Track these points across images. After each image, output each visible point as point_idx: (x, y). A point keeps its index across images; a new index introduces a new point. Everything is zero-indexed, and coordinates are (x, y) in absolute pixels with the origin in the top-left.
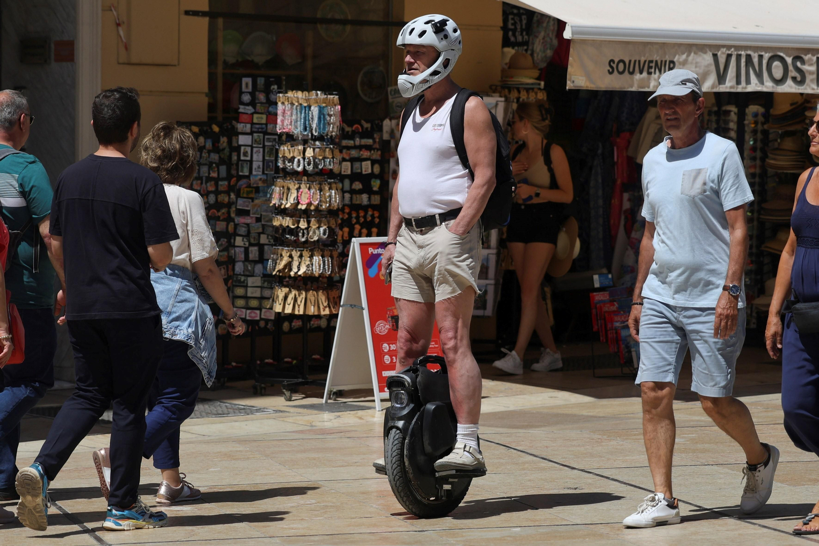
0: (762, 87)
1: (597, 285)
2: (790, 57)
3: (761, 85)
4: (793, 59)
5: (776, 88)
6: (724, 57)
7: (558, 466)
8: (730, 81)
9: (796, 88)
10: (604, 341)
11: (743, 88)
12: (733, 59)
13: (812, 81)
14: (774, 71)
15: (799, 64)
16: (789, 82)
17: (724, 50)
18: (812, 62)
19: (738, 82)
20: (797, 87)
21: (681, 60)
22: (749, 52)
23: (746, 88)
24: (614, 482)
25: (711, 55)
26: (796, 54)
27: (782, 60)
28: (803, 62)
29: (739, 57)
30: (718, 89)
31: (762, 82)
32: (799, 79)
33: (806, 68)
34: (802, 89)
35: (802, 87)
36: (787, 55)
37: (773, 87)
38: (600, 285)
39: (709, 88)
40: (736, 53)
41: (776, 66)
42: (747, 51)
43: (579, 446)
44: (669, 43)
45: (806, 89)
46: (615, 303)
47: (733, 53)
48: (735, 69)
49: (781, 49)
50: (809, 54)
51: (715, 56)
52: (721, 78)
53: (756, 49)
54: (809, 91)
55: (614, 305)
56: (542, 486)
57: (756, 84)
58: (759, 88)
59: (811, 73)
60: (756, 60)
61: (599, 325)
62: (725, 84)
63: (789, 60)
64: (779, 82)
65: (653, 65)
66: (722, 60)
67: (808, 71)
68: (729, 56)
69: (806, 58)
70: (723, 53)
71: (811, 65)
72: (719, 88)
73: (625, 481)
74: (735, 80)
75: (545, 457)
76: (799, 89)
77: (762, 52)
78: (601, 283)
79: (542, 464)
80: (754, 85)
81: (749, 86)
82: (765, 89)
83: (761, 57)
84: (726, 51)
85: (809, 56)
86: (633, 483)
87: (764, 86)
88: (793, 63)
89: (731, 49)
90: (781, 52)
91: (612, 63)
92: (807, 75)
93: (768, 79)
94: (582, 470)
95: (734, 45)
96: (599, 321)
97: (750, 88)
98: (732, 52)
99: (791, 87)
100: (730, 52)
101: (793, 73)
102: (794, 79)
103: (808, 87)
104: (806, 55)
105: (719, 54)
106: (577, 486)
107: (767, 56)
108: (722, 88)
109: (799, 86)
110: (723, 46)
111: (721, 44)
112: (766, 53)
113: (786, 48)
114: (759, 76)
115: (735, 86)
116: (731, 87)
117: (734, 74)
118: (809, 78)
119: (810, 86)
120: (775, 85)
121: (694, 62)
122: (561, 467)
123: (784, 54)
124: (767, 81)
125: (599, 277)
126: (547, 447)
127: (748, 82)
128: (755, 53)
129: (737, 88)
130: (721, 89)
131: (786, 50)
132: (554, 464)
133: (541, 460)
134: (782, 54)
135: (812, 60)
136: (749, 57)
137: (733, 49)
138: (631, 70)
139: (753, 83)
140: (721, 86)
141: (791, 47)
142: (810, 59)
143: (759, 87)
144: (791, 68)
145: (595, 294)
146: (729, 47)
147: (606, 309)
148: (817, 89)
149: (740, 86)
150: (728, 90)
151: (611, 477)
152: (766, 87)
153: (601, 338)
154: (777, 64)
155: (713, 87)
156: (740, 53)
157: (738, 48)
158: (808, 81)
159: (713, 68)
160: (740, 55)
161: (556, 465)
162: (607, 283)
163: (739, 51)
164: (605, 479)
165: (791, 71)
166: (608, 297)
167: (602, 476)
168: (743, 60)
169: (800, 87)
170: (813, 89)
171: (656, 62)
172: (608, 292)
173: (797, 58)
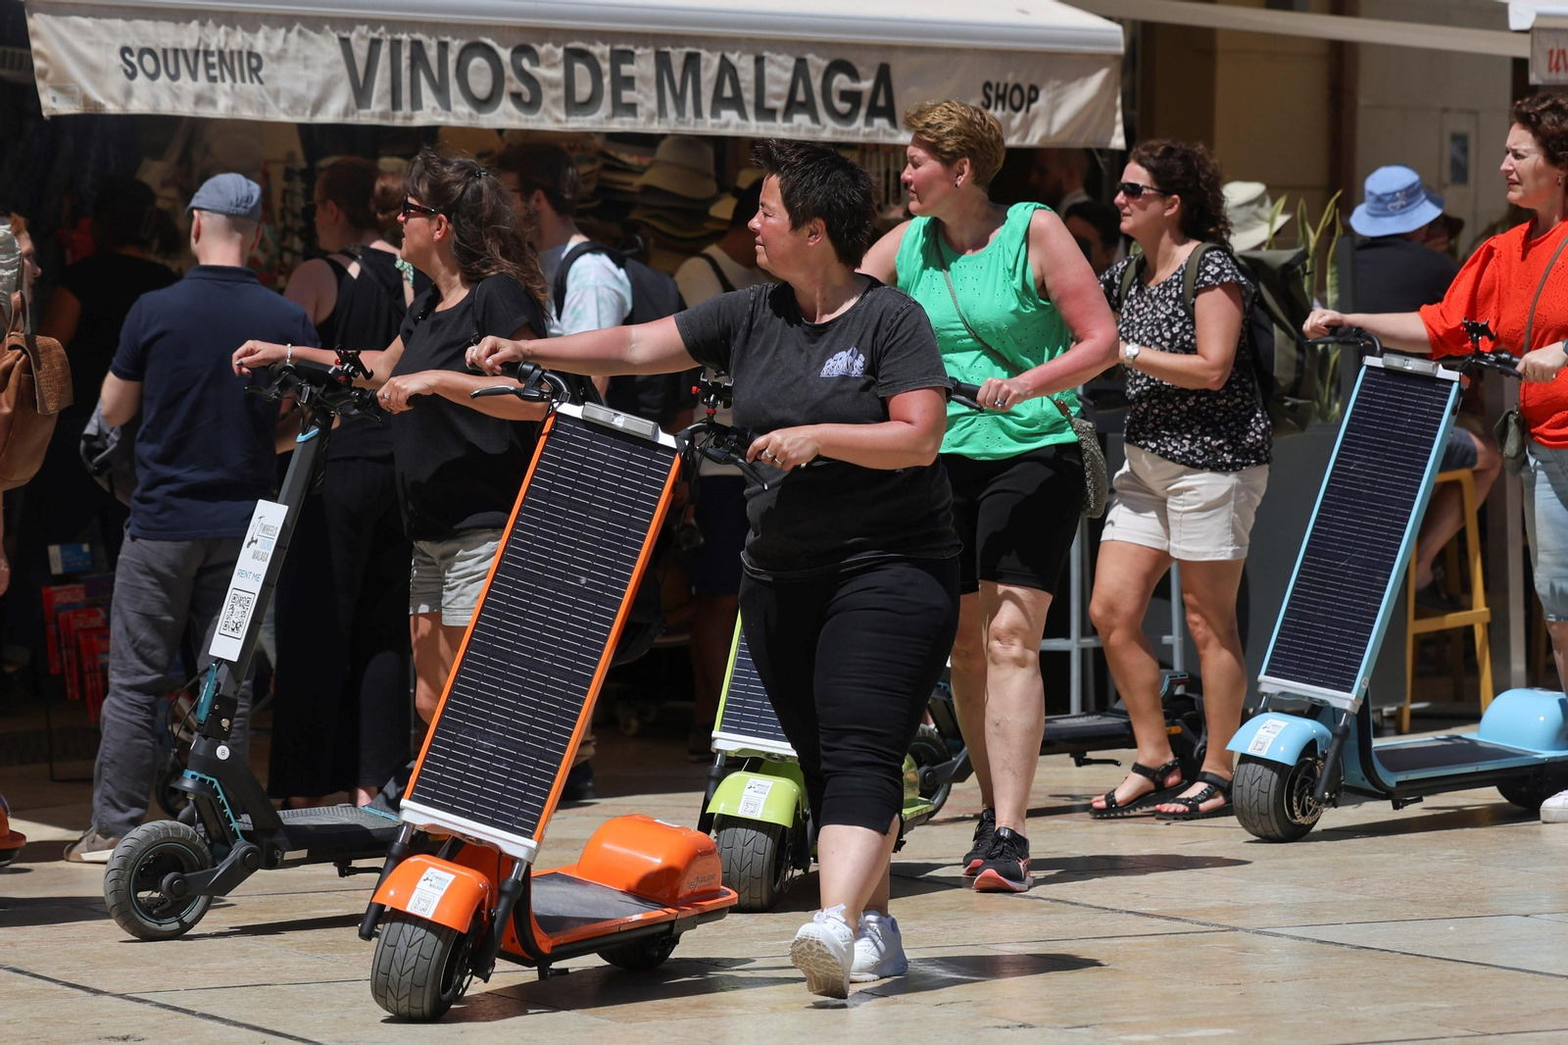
0: (447, 115)
1: (57, 568)
2: (506, 47)
3: (445, 112)
4: (513, 52)
5: (478, 118)
6: (365, 44)
7: (59, 987)
8: (379, 101)
9: (520, 119)
10: (77, 697)
11: (406, 118)
12: (385, 51)
13: (555, 101)
14: (472, 79)
15: (526, 64)
16: (506, 104)
17: (363, 29)
18: (553, 60)
19: (396, 104)
20: (523, 116)
21: (273, 51)
22: (418, 36)
23: (411, 118)
24: (210, 1022)
25: (337, 41)
26: (519, 40)
27: (490, 54)
28: (536, 60)
29: (396, 45)
30: (356, 118)
31: (446, 105)
32: (527, 98)
33: (541, 72)
34: (533, 121)
35: (534, 117)
36: (499, 44)
37: (471, 115)
38: (64, 568)
39: (338, 115)
40: (389, 37)
41: (478, 69)
42: (414, 33)
43: (85, 939)
44: (242, 13)
45: (541, 120)
46: (99, 610)
47: (383, 38)
48: (388, 74)
49: (486, 29)
50: (547, 42)
51: (345, 42)
52: (361, 93)
53: (433, 28)
54: (549, 125)
55: (97, 614)
56: (45, 1034)
57: (434, 109)
58: (441, 119)
59: (553, 84)
60: (432, 54)
61: (65, 660)
62: (369, 107)
63: (505, 55)
64: (483, 104)
65: (214, 60)
66: (361, 52)
67: (545, 80)
68: (375, 44)
69: (542, 50)
70: (362, 37)
71: (553, 65)
72: (358, 117)
73: (233, 1019)
74: (389, 98)
75: (19, 968)
76: (527, 120)
77: (446, 36)
78: (65, 564)
79: (18, 984)
80: (430, 110)
81: (418, 113)
82: (453, 122)
83: (443, 47)
84: (368, 32)
85: (548, 47)
86: (257, 1024)
87: (450, 113)
88: (513, 60)
89: (379, 27)
90: (487, 37)
91: (127, 56)
92: (544, 89)
93: (460, 97)
94: (121, 996)
95: (384, 18)
96: (64, 652)
97: (421, 119)
98: (381, 34)
99: (510, 116)
100: (376, 35)
101: (514, 84)
102: (516, 97)
103: (546, 117)
104: (541, 45)
105: (353, 37)
106: (126, 1034)
107: (456, 45)
108: (365, 115)
109: (527, 114)
110: (362, 21)
111: (357, 16)
112: (455, 38)
113: (497, 27)
114: (440, 90)
115: (390, 111)
116: (383, 115)
117: (387, 85)
118: (550, 95)
119: (550, 114)
120: (474, 112)
121: (301, 56)
122: (67, 988)
123: (493, 40)
124: (456, 103)
125: (62, 550)
126: (11, 944)
127: (416, 103)
128: (431, 38)
129: (394, 118)
130: (362, 118)
131: (500, 32)
132: (46, 982)
133: (12, 974)
134: (489, 41)
135: (555, 55)
136: (417, 47)
137: (382, 29)
138: (172, 71)
139: (428, 107)
140: (362, 111)
141: (508, 24)
142: (550, 54)
143: (440, 115)
144: (509, 72)
145: (53, 588)
146: (373, 23)
147: (78, 624)
148: (567, 121)
149: (399, 113)
150: (376, 121)
151: (198, 1010)
152: (456, 115)
153: (69, 691)
154: (478, 62)
155: (347, 112)
156: (398, 36)
157: (393, 25)
158: (546, 102)
159: (342, 70)
160: (399, 42)
161: (54, 986)
162: (79, 564)
163: (396, 33)
164: (186, 1015)
165: (510, 80)
166: (83, 597)
167: (176, 1009)
168: (405, 53)
169: (529, 117)
170: (558, 121)
171: (221, 53)
172: (81, 586)
173: (522, 50)
